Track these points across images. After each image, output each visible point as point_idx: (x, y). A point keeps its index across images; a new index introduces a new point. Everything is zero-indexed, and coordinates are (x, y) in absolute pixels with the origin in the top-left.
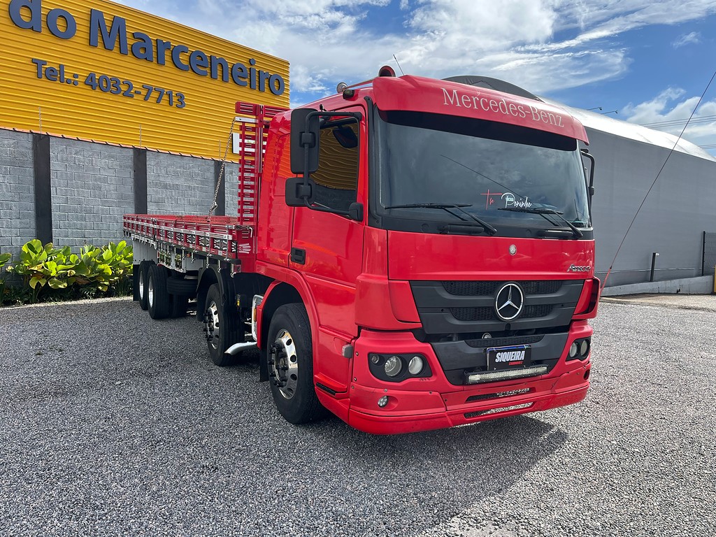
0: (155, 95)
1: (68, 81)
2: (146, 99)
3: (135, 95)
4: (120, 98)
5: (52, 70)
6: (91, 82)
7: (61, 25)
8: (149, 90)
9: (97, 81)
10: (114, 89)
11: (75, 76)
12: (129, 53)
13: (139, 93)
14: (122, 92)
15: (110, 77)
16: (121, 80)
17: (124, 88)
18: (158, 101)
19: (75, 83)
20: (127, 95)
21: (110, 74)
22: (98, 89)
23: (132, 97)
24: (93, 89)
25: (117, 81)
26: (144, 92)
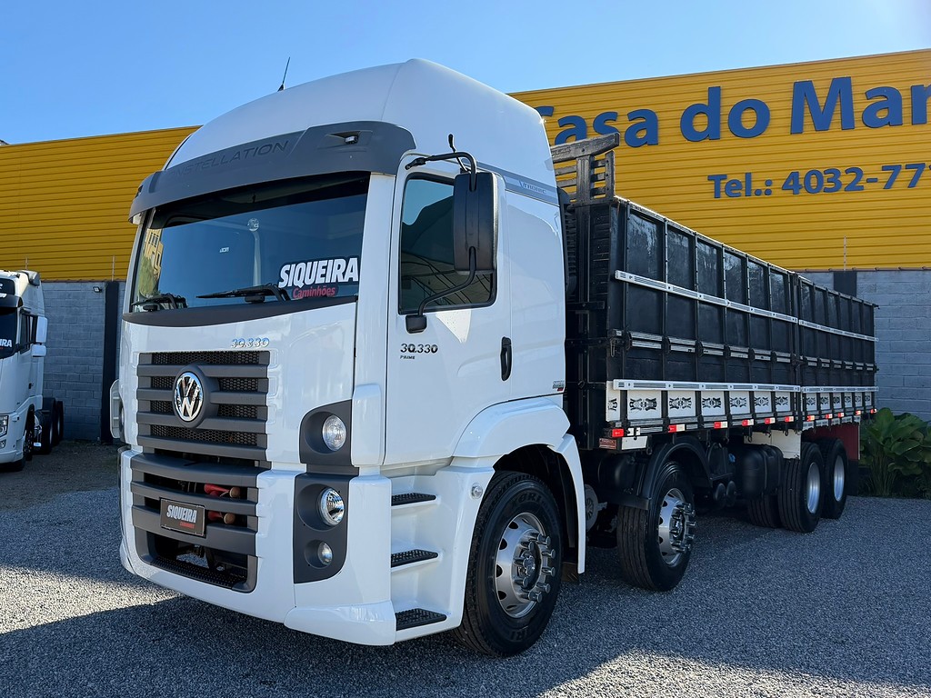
0: (907, 175)
1: (758, 193)
2: (888, 185)
3: (867, 186)
4: (841, 196)
5: (734, 182)
6: (792, 183)
7: (749, 120)
8: (895, 169)
9: (801, 182)
10: (831, 185)
11: (769, 183)
12: (859, 124)
13: (875, 180)
14: (844, 187)
15: (822, 171)
16: (842, 170)
17: (846, 179)
18: (912, 184)
19: (768, 192)
20: (853, 187)
21: (821, 166)
22: (803, 191)
23: (861, 188)
24: (796, 193)
25: (835, 172)
26: (886, 176)
